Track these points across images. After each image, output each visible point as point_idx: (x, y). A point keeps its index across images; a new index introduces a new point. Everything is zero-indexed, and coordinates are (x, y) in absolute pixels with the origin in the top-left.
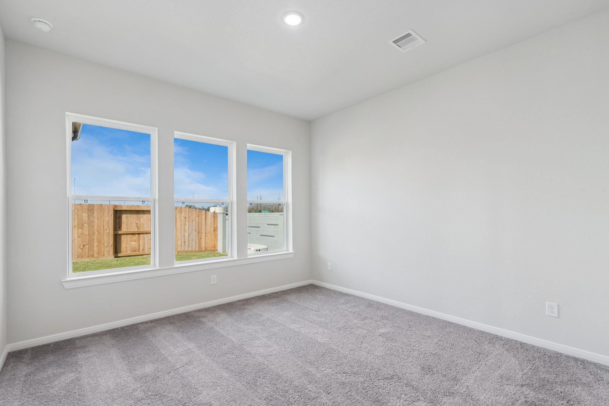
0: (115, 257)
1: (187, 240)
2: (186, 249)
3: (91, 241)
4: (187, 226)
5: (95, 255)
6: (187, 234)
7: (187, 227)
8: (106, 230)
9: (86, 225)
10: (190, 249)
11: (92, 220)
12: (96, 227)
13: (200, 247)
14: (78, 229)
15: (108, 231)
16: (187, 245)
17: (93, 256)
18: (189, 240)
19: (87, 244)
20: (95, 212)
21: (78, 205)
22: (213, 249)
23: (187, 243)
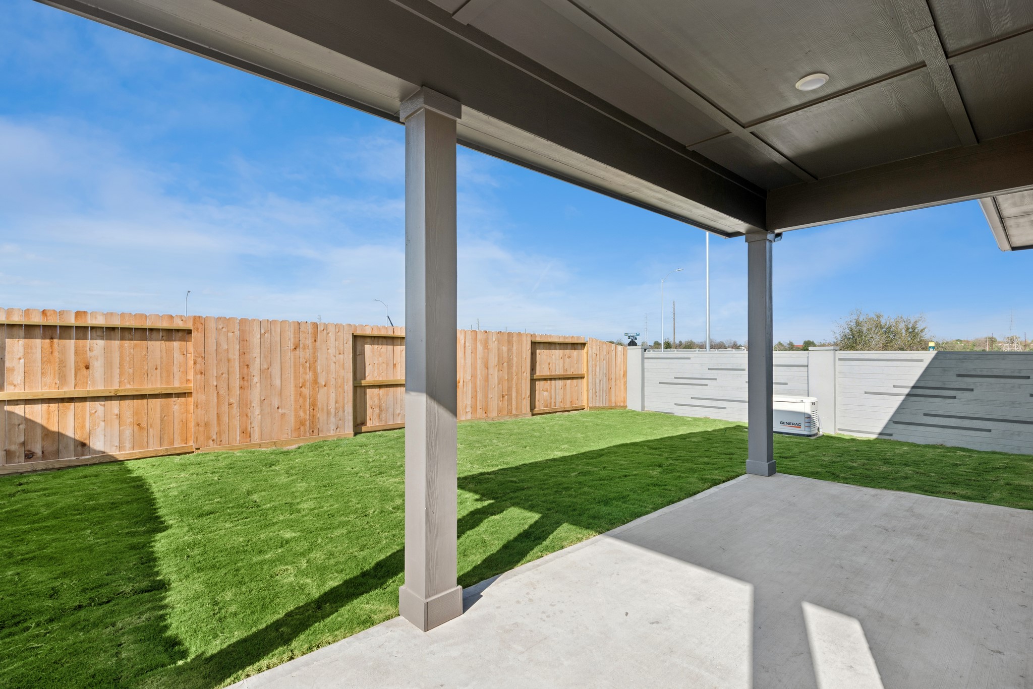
0: (533, 415)
1: (598, 390)
2: (597, 405)
3: (510, 389)
4: (598, 367)
5: (514, 412)
6: (598, 381)
7: (598, 370)
8: (524, 373)
9: (505, 364)
10: (601, 405)
11: (511, 357)
12: (514, 368)
13: (610, 401)
14: (498, 371)
15: (525, 374)
16: (598, 398)
17: (511, 413)
18: (600, 390)
19: (506, 395)
20: (514, 345)
21: (498, 333)
22: (622, 404)
23: (597, 394)
